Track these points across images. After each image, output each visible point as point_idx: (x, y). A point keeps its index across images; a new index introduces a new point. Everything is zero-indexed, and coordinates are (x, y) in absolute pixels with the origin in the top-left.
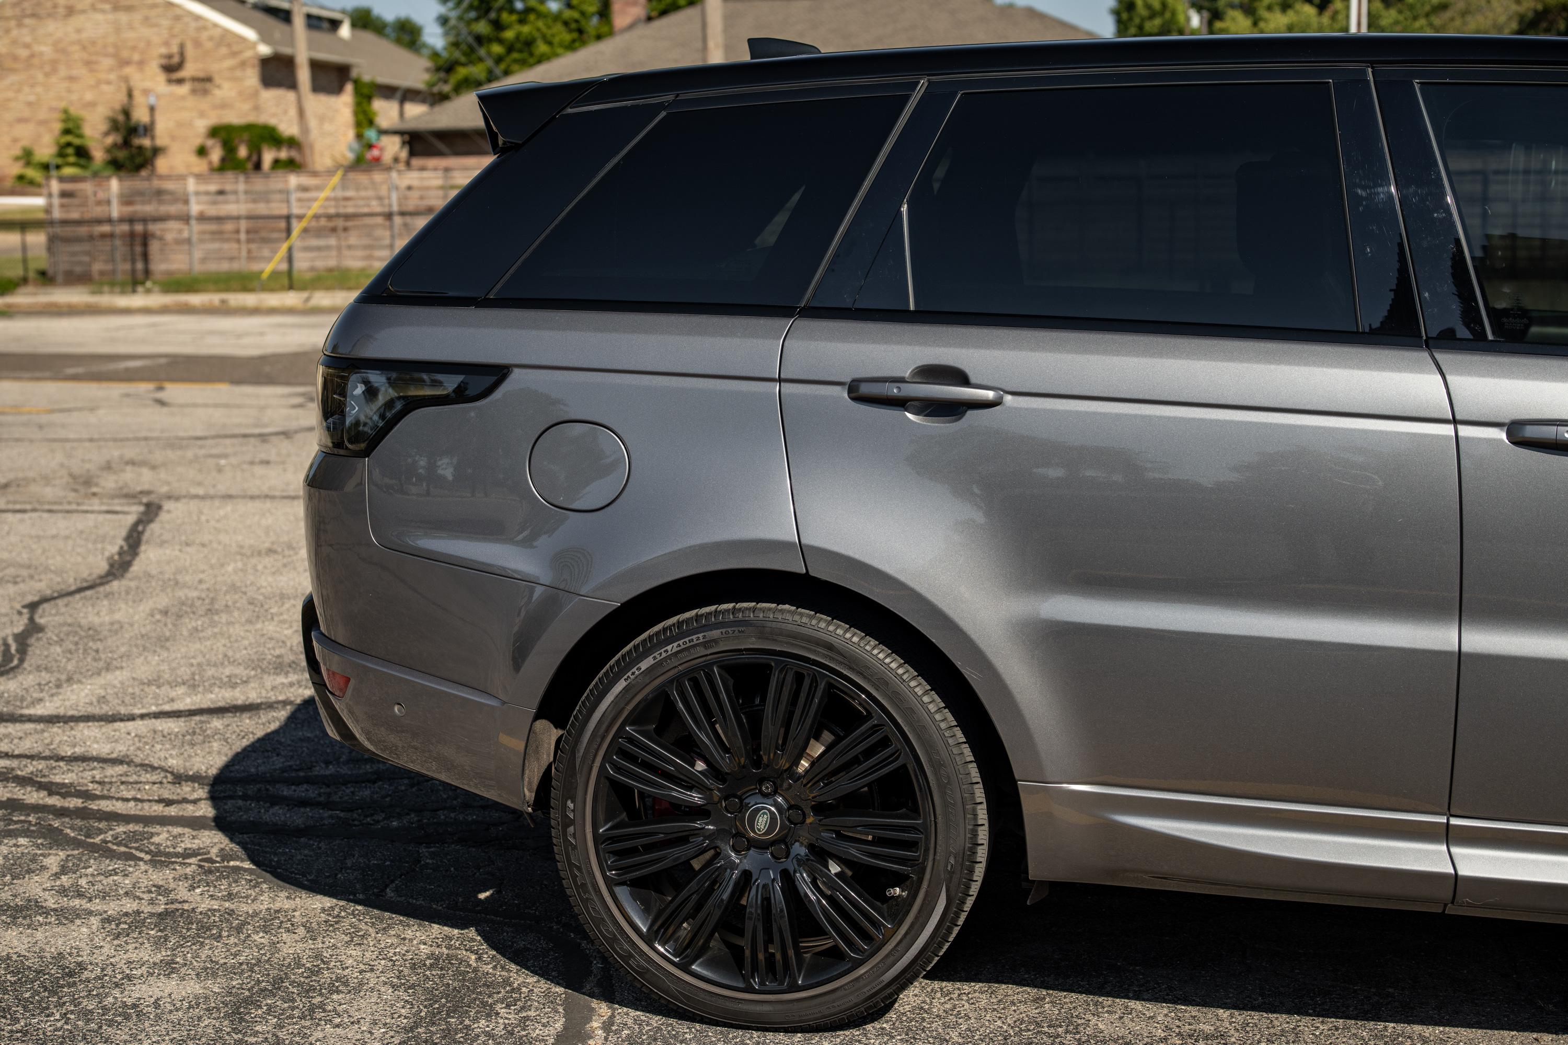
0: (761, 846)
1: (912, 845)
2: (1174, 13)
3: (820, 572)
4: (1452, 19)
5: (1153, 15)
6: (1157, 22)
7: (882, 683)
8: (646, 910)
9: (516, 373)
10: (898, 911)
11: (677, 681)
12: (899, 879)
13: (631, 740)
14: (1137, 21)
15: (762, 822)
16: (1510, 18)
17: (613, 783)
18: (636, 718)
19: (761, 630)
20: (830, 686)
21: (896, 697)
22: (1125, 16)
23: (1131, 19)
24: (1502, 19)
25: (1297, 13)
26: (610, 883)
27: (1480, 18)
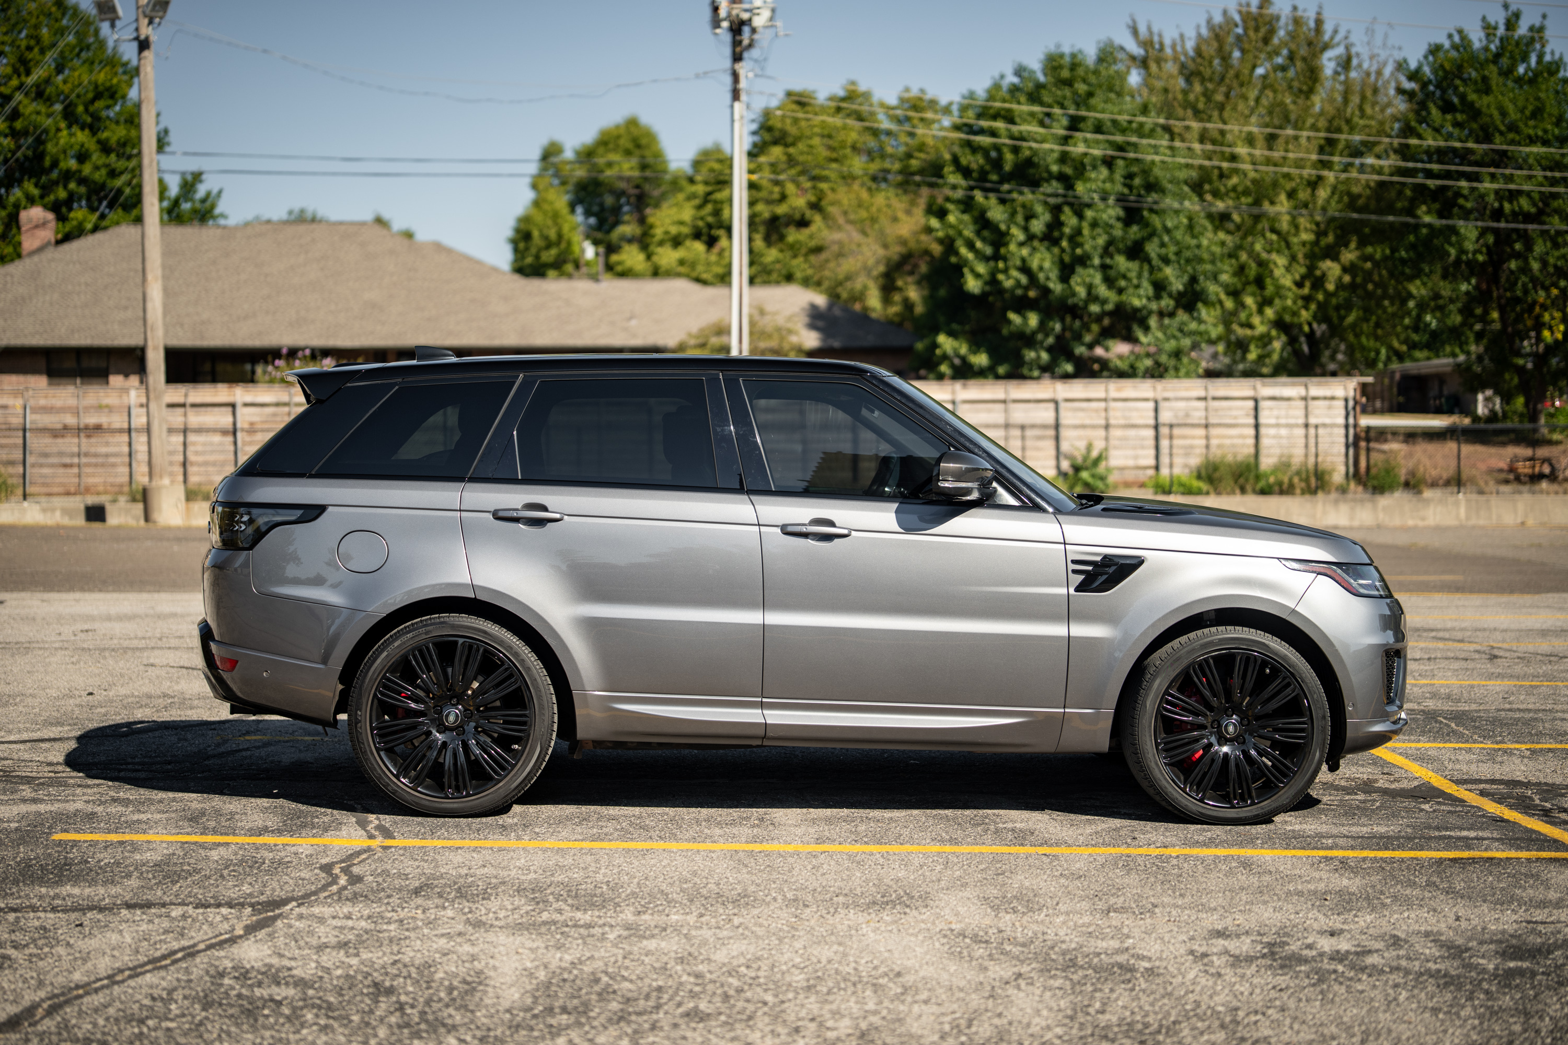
0: (451, 729)
1: (524, 723)
2: (569, 243)
3: (482, 597)
4: (827, 261)
5: (548, 246)
6: (554, 252)
7: (510, 648)
8: (395, 765)
9: (330, 509)
10: (517, 755)
11: (413, 650)
12: (518, 740)
13: (389, 680)
14: (533, 250)
15: (452, 718)
16: (878, 262)
17: (379, 700)
18: (393, 669)
19: (453, 627)
20: (486, 651)
21: (516, 655)
22: (522, 245)
23: (527, 249)
24: (871, 262)
25: (688, 249)
26: (378, 750)
27: (851, 260)
